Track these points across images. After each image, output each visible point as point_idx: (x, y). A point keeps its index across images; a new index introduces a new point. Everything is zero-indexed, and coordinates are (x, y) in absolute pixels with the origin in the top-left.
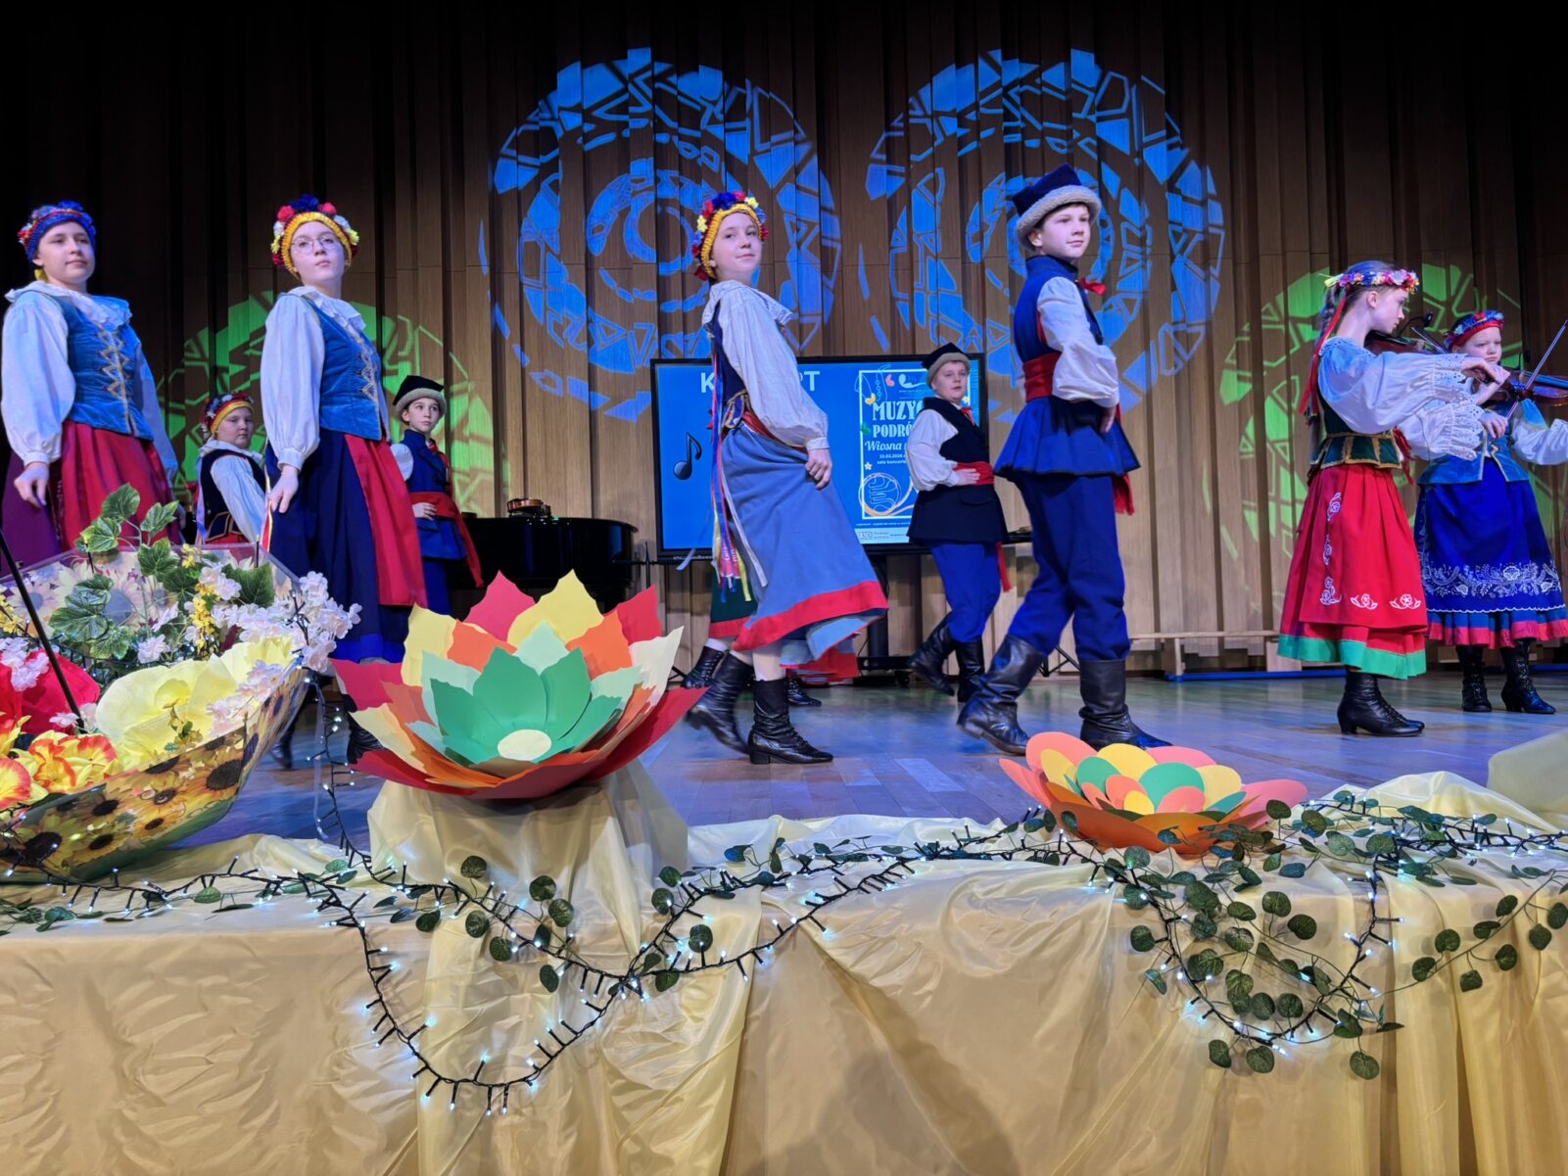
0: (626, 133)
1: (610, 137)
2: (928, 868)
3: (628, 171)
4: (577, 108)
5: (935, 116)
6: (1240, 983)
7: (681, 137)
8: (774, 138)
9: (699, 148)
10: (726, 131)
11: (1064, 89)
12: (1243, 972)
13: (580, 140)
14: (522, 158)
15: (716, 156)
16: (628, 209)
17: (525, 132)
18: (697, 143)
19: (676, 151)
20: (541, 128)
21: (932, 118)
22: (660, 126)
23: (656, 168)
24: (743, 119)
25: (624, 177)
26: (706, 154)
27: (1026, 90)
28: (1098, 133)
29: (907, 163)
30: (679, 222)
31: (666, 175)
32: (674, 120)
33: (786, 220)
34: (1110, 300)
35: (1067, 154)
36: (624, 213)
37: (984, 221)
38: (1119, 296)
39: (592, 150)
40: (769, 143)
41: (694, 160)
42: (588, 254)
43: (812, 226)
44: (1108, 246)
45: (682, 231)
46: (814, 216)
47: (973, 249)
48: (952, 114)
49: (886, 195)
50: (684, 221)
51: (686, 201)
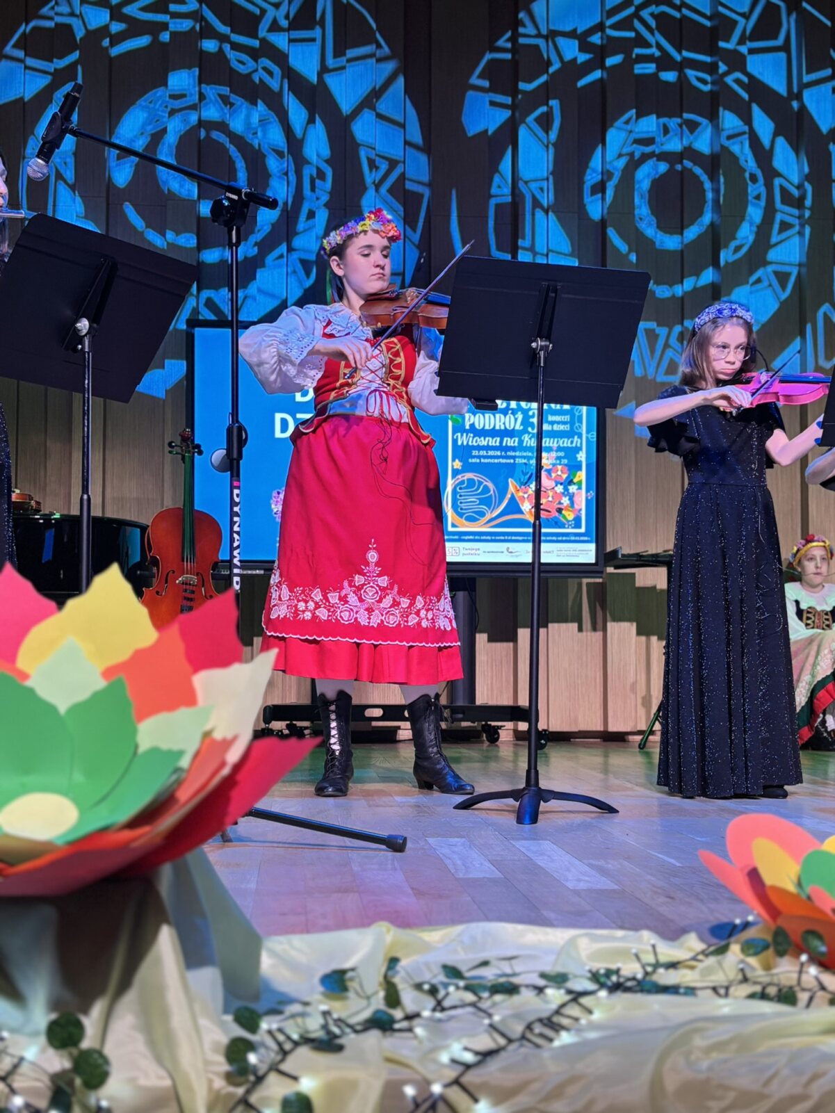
0: (165, 37)
1: (143, 41)
3: (165, 83)
4: (104, 3)
5: (552, 35)
7: (236, 47)
8: (351, 53)
9: (256, 61)
10: (291, 41)
11: (708, 13)
13: (106, 43)
14: (31, 62)
15: (277, 70)
16: (164, 131)
17: (35, 29)
18: (254, 54)
19: (227, 61)
20: (57, 24)
21: (546, 38)
22: (208, 31)
23: (200, 82)
24: (312, 28)
25: (160, 92)
26: (265, 69)
27: (663, 14)
28: (750, 68)
29: (514, 92)
30: (227, 151)
31: (211, 91)
32: (224, 23)
33: (363, 154)
34: (760, 273)
35: (711, 92)
36: (158, 136)
37: (608, 167)
38: (770, 269)
39: (121, 56)
40: (344, 59)
41: (249, 75)
42: (110, 185)
43: (393, 164)
44: (755, 205)
45: (231, 163)
46: (396, 152)
47: (592, 202)
48: (572, 34)
49: (486, 131)
50: (233, 150)
51: (237, 125)
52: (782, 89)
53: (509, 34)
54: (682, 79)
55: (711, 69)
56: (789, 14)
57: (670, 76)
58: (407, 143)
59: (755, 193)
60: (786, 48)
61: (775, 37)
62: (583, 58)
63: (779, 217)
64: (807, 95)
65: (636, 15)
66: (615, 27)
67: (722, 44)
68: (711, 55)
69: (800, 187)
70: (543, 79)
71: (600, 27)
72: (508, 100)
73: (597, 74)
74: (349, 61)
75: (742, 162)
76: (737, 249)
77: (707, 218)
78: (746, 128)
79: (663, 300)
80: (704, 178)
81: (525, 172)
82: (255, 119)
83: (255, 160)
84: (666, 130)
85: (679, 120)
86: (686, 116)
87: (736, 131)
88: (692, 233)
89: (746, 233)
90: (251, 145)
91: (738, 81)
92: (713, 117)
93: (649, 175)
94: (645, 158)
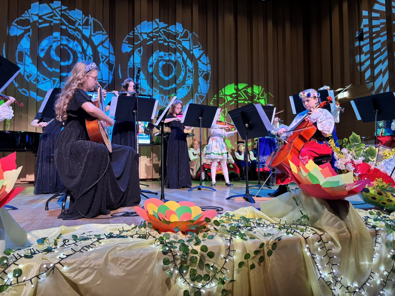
0: (52, 24)
1: (47, 25)
2: (107, 241)
3: (52, 35)
4: (37, 15)
5: (141, 33)
6: (194, 272)
7: (70, 28)
8: (97, 32)
9: (75, 31)
10: (83, 28)
11: (174, 32)
12: (195, 269)
13: (37, 24)
14: (18, 26)
15: (80, 34)
16: (52, 45)
17: (20, 19)
18: (75, 30)
19: (68, 31)
20: (25, 19)
22: (63, 24)
23: (61, 35)
24: (88, 26)
25: (51, 36)
26: (77, 34)
27: (165, 31)
28: (183, 44)
29: (134, 45)
30: (68, 51)
31: (64, 38)
32: (67, 23)
33: (100, 54)
34: (184, 86)
35: (175, 48)
36: (51, 47)
37: (153, 62)
38: (186, 85)
39: (41, 28)
40: (95, 33)
41: (73, 35)
42: (38, 57)
43: (107, 57)
44: (184, 72)
45: (69, 54)
46: (108, 55)
47: (150, 69)
48: (146, 33)
49: (127, 52)
50: (69, 51)
51: (71, 45)
52: (188, 49)
53: (132, 32)
54: (169, 45)
55: (175, 43)
56: (190, 33)
57: (166, 44)
58: (109, 53)
59: (183, 69)
60: (189, 40)
61: (187, 38)
62: (148, 38)
63: (188, 75)
64: (194, 50)
65: (159, 31)
66: (155, 33)
67: (177, 38)
68: (175, 40)
69: (192, 69)
70: (140, 42)
71: (152, 32)
72: (132, 46)
73: (151, 42)
74: (96, 34)
75: (180, 63)
76: (179, 81)
77: (173, 74)
78: (181, 56)
79: (165, 90)
80: (173, 65)
81: (135, 62)
82: (74, 45)
83: (75, 53)
84: (165, 55)
85: (168, 53)
86: (170, 52)
87: (179, 56)
88: (171, 77)
89: (181, 77)
90: (74, 50)
91: (179, 46)
92: (175, 53)
93: (161, 64)
94: (161, 60)
